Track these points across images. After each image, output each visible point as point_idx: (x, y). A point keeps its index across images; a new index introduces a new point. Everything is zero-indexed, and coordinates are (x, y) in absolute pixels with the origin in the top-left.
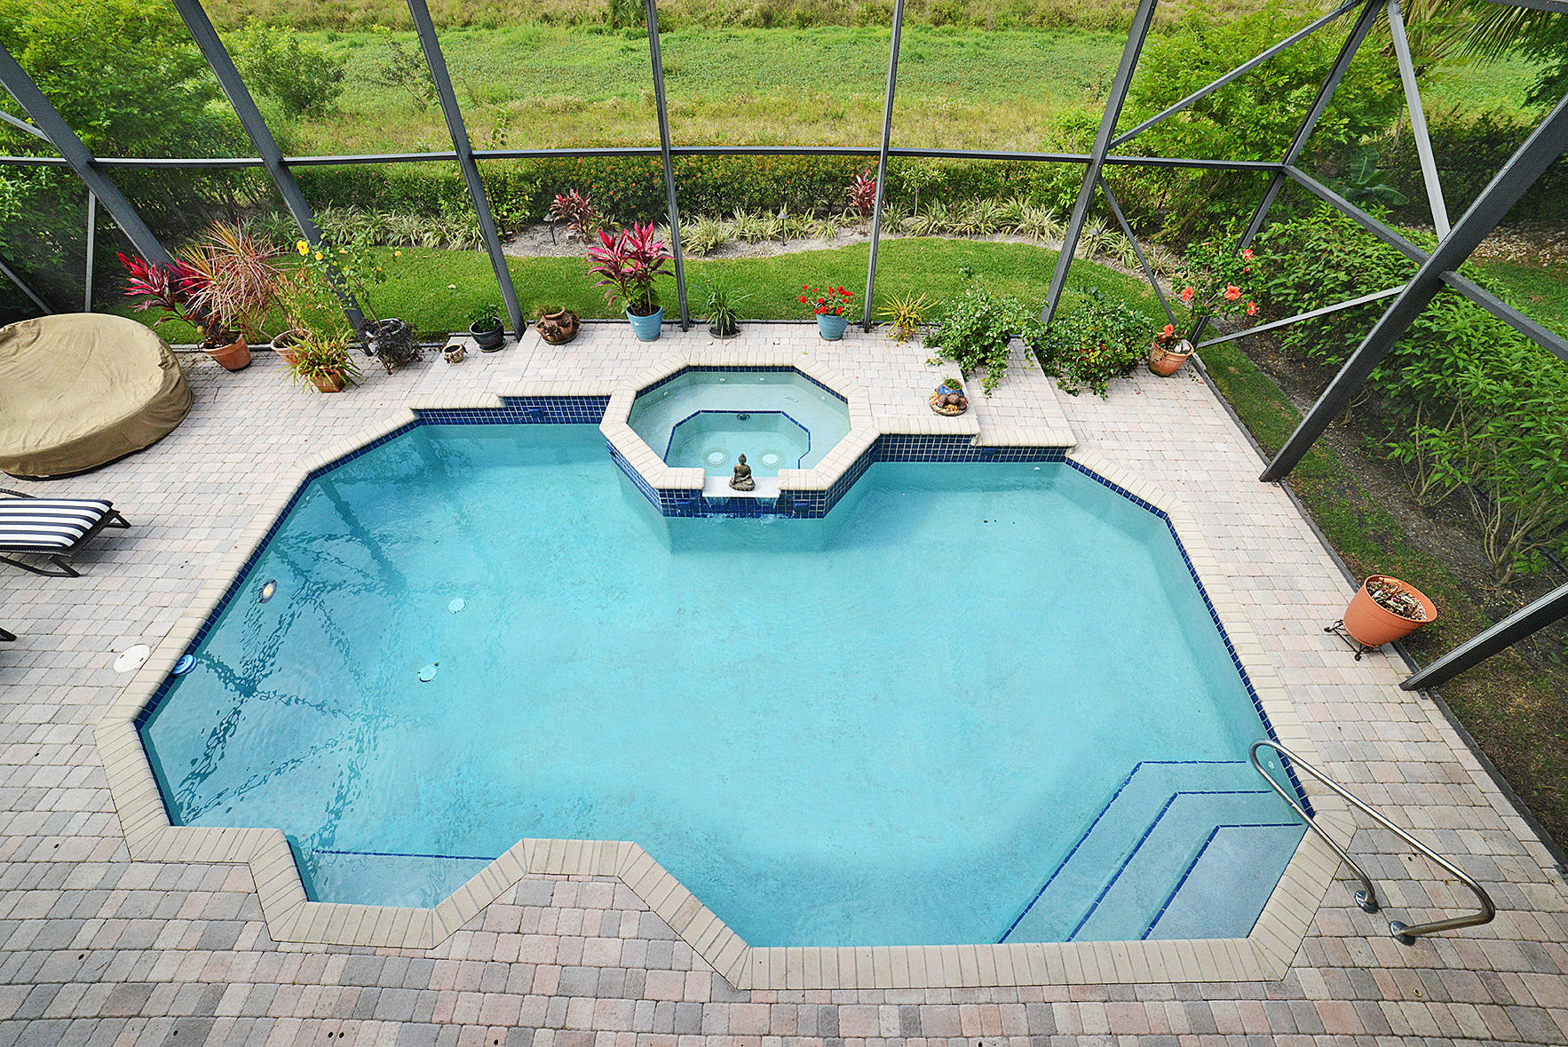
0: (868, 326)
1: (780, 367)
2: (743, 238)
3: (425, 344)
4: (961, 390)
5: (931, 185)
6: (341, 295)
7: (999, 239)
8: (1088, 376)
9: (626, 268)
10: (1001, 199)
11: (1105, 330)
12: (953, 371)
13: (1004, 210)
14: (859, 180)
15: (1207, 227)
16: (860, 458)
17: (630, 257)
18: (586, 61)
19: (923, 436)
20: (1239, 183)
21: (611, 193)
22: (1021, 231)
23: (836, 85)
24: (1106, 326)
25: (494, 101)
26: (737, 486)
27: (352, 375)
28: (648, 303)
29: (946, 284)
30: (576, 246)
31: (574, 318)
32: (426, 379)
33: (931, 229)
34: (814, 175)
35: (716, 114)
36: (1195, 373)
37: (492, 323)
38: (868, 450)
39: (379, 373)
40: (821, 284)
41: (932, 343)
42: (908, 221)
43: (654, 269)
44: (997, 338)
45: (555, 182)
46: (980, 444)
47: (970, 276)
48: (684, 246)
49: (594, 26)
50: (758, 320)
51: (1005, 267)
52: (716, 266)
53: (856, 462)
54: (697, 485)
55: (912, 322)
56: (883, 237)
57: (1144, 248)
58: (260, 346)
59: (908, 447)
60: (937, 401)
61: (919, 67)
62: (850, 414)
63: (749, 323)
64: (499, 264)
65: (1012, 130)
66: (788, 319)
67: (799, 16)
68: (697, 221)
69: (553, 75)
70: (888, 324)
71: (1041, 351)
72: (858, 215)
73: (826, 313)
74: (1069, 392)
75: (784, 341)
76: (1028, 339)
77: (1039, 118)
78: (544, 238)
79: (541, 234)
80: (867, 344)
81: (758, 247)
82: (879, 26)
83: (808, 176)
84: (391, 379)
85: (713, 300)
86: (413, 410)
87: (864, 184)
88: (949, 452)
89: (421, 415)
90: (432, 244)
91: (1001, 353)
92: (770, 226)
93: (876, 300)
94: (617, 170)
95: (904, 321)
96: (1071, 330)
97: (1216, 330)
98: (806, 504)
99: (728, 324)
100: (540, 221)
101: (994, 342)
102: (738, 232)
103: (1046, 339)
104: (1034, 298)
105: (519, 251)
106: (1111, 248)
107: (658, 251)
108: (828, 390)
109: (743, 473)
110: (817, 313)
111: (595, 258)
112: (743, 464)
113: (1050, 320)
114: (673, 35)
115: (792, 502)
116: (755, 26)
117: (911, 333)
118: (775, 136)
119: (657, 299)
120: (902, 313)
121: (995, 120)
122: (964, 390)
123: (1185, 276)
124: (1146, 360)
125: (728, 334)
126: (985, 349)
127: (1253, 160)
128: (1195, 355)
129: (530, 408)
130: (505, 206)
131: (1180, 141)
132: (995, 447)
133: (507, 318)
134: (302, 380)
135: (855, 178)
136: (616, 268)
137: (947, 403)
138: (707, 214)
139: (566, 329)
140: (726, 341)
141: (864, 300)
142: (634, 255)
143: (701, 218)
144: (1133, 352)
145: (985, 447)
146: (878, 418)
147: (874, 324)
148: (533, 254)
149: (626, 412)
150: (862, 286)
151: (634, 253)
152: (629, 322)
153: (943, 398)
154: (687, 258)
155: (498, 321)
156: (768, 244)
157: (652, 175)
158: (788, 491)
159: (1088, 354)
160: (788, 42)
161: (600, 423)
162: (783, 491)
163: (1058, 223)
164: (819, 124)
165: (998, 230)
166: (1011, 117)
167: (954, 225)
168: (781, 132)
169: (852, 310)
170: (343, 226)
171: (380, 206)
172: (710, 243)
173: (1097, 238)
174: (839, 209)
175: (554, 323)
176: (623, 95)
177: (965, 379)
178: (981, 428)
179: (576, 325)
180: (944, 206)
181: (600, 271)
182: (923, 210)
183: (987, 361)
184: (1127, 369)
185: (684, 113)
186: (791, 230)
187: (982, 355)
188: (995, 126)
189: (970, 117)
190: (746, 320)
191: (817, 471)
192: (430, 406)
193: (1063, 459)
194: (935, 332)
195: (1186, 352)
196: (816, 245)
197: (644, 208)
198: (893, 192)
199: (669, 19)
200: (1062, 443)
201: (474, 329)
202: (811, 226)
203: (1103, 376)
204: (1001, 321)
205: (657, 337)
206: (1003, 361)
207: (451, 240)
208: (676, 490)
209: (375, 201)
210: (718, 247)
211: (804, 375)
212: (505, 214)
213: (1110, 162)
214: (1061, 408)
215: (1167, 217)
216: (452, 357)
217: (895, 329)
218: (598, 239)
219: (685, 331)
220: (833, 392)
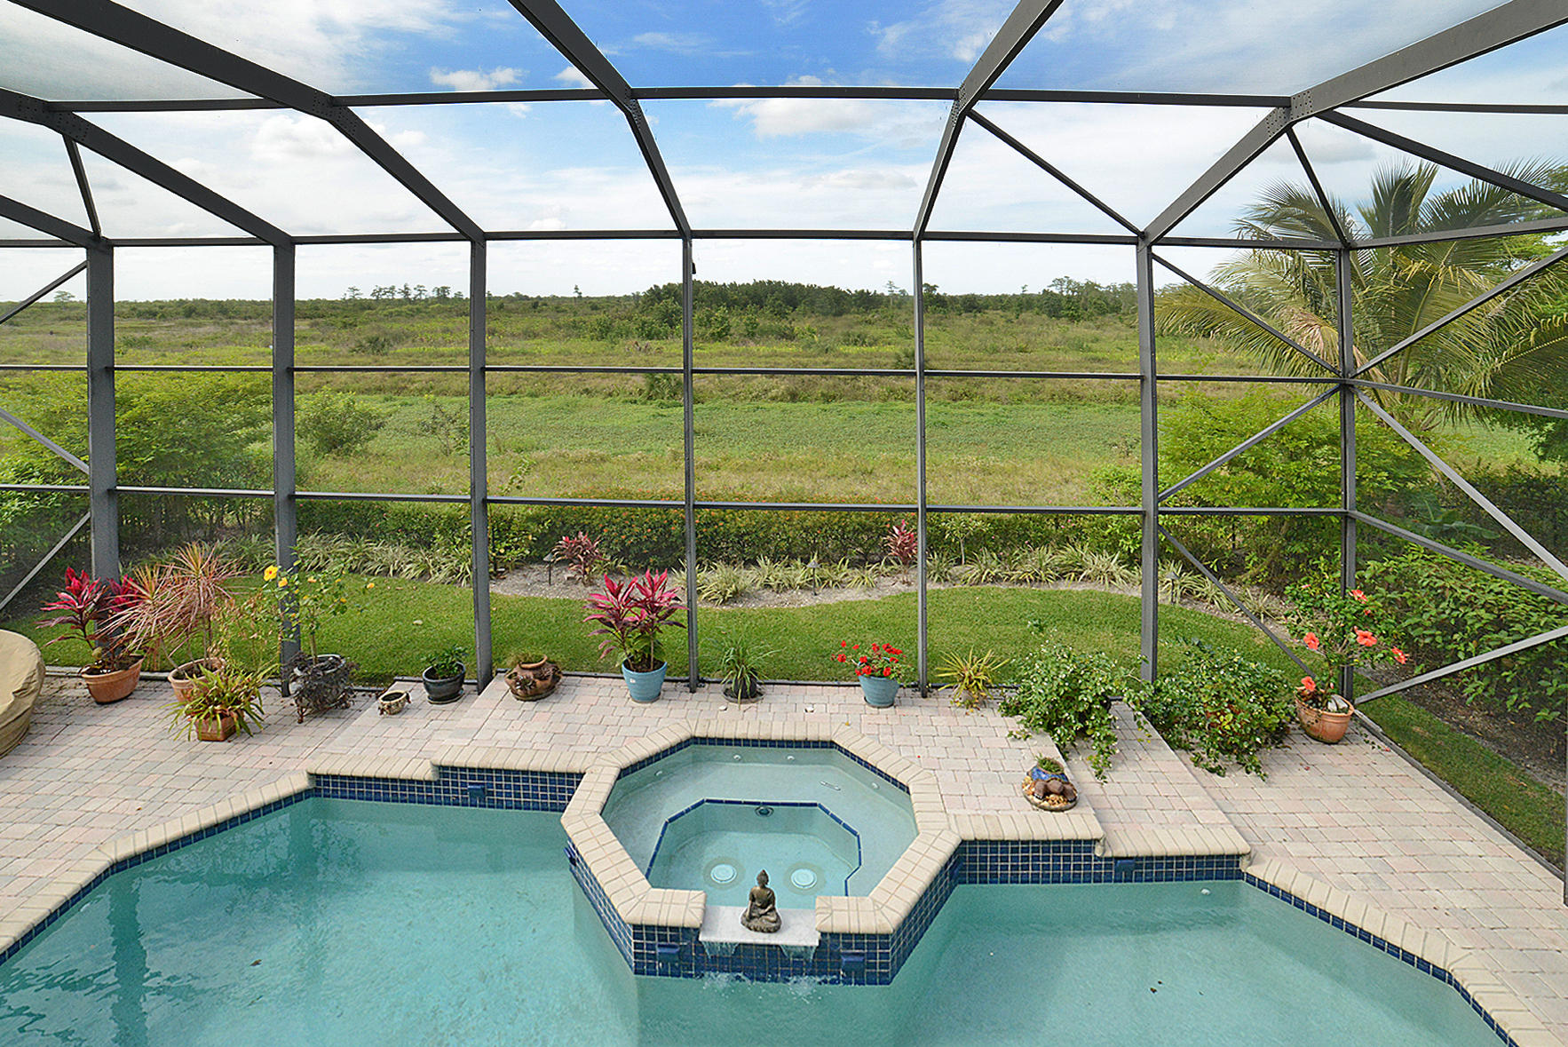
0: (925, 689)
1: (814, 742)
2: (767, 586)
3: (361, 687)
4: (1063, 774)
5: (976, 535)
6: (287, 623)
7: (1064, 586)
8: (1230, 748)
9: (629, 617)
10: (1056, 546)
11: (1228, 688)
12: (1047, 747)
13: (1063, 557)
14: (897, 531)
15: (1297, 567)
16: (936, 879)
17: (636, 605)
18: (617, 422)
19: (1023, 842)
20: (1310, 525)
21: (623, 537)
22: (1088, 577)
23: (863, 445)
24: (1228, 683)
25: (519, 450)
26: (754, 923)
27: (251, 720)
28: (650, 656)
29: (1015, 637)
30: (574, 587)
31: (556, 669)
32: (345, 733)
33: (984, 578)
34: (846, 525)
35: (741, 469)
36: (1371, 738)
37: (453, 669)
38: (946, 866)
39: (288, 720)
40: (862, 638)
41: (1011, 710)
42: (957, 570)
43: (661, 619)
44: (1093, 703)
45: (564, 524)
46: (1109, 854)
47: (1041, 629)
48: (699, 592)
49: (630, 398)
50: (786, 681)
51: (1082, 616)
52: (735, 616)
53: (931, 885)
54: (691, 919)
55: (980, 685)
56: (930, 586)
57: (1236, 591)
58: (156, 674)
59: (1005, 859)
60: (1033, 790)
61: (944, 431)
62: (915, 810)
63: (774, 684)
64: (482, 603)
65: (1050, 482)
66: (823, 680)
67: (823, 395)
68: (716, 568)
69: (582, 432)
70: (951, 687)
71: (1156, 716)
72: (899, 563)
73: (871, 673)
74: (1212, 771)
75: (819, 708)
76: (1134, 703)
77: (1075, 472)
78: (539, 577)
79: (536, 573)
80: (926, 712)
81: (785, 597)
82: (899, 402)
83: (840, 527)
84: (301, 729)
85: (731, 656)
86: (311, 774)
87: (902, 534)
88: (1067, 867)
89: (318, 783)
90: (410, 576)
91: (1104, 722)
92: (799, 574)
93: (932, 659)
94: (633, 517)
95: (971, 683)
96: (1185, 689)
97: (1368, 679)
98: (861, 959)
99: (748, 685)
100: (539, 560)
101: (1090, 708)
102: (762, 580)
103: (1156, 701)
104: (1125, 650)
105: (507, 590)
106: (1197, 593)
107: (669, 600)
108: (880, 773)
109: (763, 903)
110: (859, 674)
111: (595, 604)
112: (763, 887)
113: (1154, 679)
114: (704, 406)
115: (839, 955)
116: (782, 401)
117: (981, 698)
118: (803, 489)
119: (662, 652)
120: (967, 674)
121: (1030, 473)
122: (1067, 772)
123: (1299, 621)
124: (1297, 722)
125: (747, 698)
126: (1082, 717)
127: (1312, 506)
128: (1357, 712)
129: (471, 784)
130: (504, 544)
131: (1229, 491)
132: (1131, 858)
133: (473, 665)
134: (183, 722)
135: (890, 529)
136: (618, 617)
137: (1047, 793)
138: (728, 561)
139: (543, 683)
140: (743, 707)
141: (916, 658)
142: (642, 604)
143: (720, 565)
144: (1276, 714)
145: (1117, 858)
146: (955, 816)
147: (933, 687)
148: (522, 593)
149: (602, 798)
150: (912, 641)
151: (642, 601)
152: (623, 678)
153: (1040, 785)
154: (701, 606)
155: (461, 667)
156: (797, 593)
157: (670, 523)
158: (831, 934)
159: (1218, 718)
160: (813, 413)
161: (563, 811)
162: (823, 934)
163: (1127, 568)
164: (848, 479)
165: (1061, 577)
166: (1045, 470)
167: (1009, 573)
168: (808, 485)
169: (903, 671)
170: (321, 552)
171: (369, 536)
172: (729, 591)
173: (1177, 582)
174: (876, 558)
175: (530, 674)
176: (648, 450)
177: (1064, 757)
178: (1103, 828)
179: (556, 678)
180: (994, 555)
181: (599, 619)
182: (972, 559)
183: (1089, 733)
184: (1278, 736)
185: (709, 467)
186: (823, 580)
187: (1080, 725)
188: (1031, 480)
189: (1003, 471)
190: (770, 681)
191: (874, 901)
192: (335, 770)
193: (1240, 875)
194: (1013, 696)
195: (1343, 710)
196: (853, 594)
197: (659, 553)
198: (936, 543)
199: (700, 395)
200: (1229, 849)
201: (431, 674)
202: (846, 575)
203: (1250, 747)
204: (1094, 682)
205: (655, 698)
206: (1109, 732)
207: (434, 573)
208: (660, 928)
209: (366, 531)
210: (737, 595)
211: (847, 753)
212: (502, 551)
213: (1164, 513)
214: (1209, 794)
215: (1247, 558)
216: (389, 707)
217: (960, 692)
218: (601, 582)
219: (693, 691)
220: (887, 778)
